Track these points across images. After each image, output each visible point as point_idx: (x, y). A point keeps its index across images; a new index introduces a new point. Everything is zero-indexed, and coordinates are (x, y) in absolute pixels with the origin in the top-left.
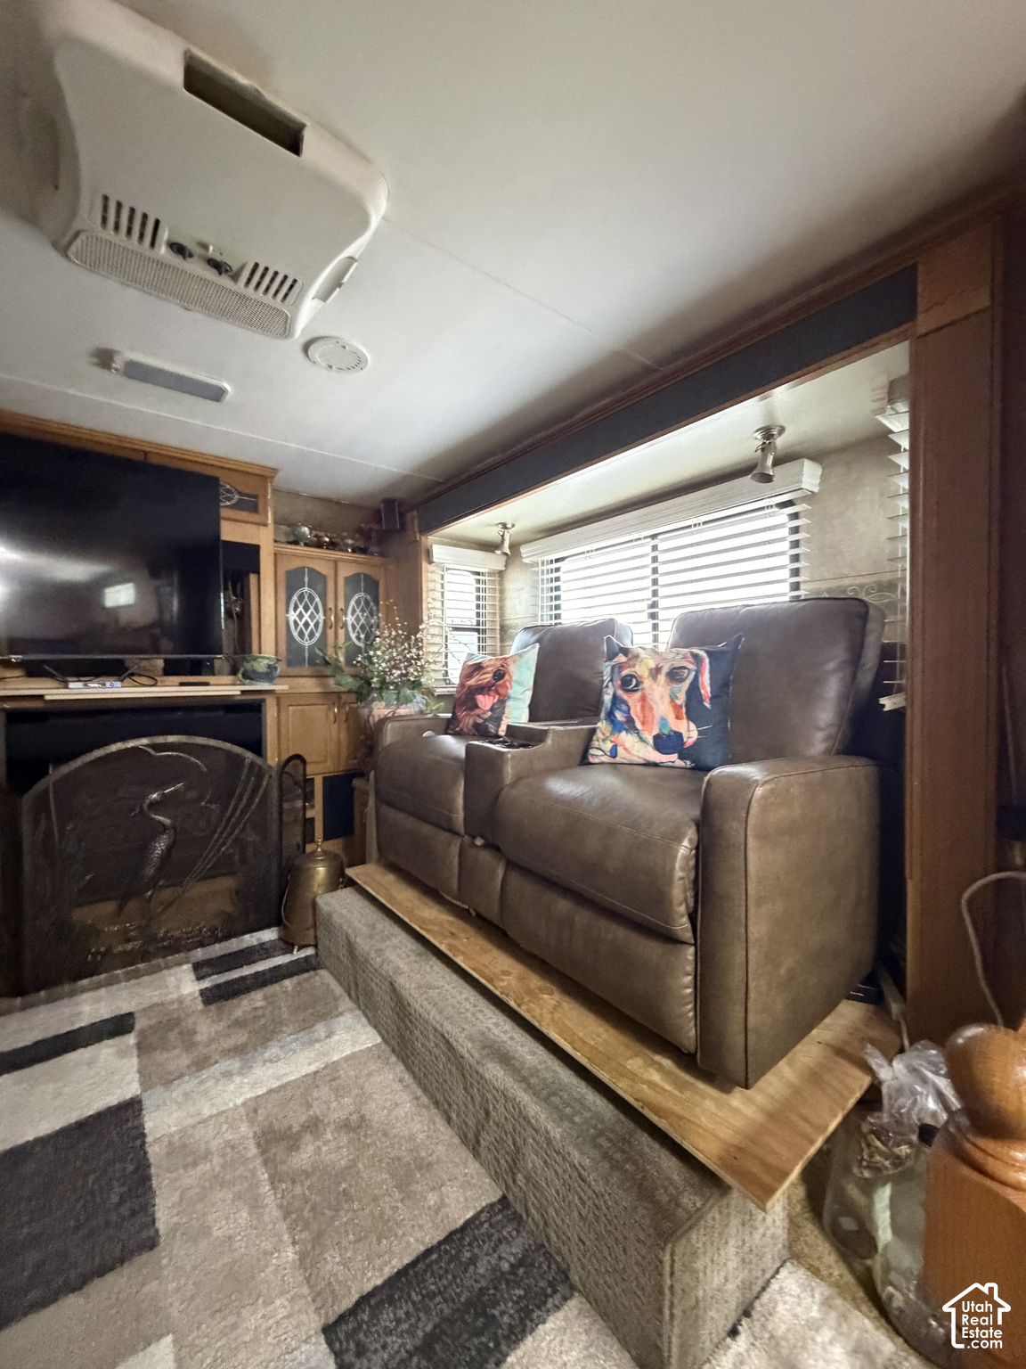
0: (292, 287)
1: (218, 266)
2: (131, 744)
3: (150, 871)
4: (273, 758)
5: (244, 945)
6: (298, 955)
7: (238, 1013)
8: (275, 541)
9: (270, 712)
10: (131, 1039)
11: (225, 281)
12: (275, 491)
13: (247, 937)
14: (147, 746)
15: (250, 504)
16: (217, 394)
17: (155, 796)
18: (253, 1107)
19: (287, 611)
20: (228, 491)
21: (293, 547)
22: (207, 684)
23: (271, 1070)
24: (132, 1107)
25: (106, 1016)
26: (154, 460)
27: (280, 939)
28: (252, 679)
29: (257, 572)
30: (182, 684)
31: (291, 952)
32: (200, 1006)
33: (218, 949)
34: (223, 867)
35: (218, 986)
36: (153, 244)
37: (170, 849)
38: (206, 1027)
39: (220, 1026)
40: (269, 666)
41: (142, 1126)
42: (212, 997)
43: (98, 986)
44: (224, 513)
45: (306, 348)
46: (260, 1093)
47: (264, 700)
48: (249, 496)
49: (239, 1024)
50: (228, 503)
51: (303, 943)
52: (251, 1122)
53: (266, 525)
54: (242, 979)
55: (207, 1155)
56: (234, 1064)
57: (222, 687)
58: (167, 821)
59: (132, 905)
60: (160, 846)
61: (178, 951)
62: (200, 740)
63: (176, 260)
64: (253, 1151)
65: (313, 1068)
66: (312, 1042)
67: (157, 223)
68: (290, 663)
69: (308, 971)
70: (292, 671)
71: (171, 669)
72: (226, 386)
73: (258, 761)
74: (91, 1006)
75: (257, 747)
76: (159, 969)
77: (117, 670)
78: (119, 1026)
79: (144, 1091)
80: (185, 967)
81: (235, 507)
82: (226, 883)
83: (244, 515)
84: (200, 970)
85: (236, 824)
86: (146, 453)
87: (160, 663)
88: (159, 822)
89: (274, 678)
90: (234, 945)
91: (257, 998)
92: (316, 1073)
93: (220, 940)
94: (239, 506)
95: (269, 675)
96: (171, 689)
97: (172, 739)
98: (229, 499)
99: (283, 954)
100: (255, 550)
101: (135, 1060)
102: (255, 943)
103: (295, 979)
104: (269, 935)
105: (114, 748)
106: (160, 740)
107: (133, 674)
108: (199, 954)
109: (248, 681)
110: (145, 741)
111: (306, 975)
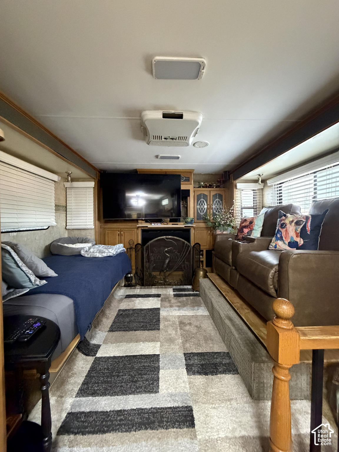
0: (186, 138)
1: (172, 139)
2: (162, 237)
3: (165, 266)
4: (192, 244)
5: (184, 288)
6: (195, 292)
7: (180, 300)
8: (195, 187)
9: (192, 231)
10: (160, 299)
11: (174, 141)
12: (194, 174)
13: (185, 286)
14: (165, 238)
15: (188, 180)
16: (178, 158)
17: (166, 249)
18: (179, 317)
19: (197, 206)
20: (183, 177)
21: (199, 188)
22: (178, 224)
23: (184, 312)
24: (158, 309)
25: (156, 294)
26: (167, 173)
27: (192, 288)
28: (187, 223)
29: (189, 196)
30: (172, 224)
31: (194, 292)
32: (173, 297)
33: (178, 287)
34: (179, 269)
35: (177, 294)
36: (161, 139)
37: (169, 262)
38: (173, 301)
39: (176, 301)
40: (191, 220)
41: (160, 312)
42: (175, 296)
43: (155, 288)
44: (182, 183)
45: (194, 145)
46: (181, 315)
47: (190, 229)
48: (187, 177)
49: (180, 302)
50: (183, 180)
51: (197, 290)
52: (178, 319)
53: (191, 184)
54: (182, 294)
55: (169, 321)
56: (177, 308)
57: (181, 225)
58: (169, 256)
59: (162, 274)
60: (167, 261)
61: (170, 285)
62: (175, 238)
63: (165, 140)
64: (178, 323)
65: (193, 314)
66: (193, 310)
67: (161, 136)
68: (198, 219)
69: (196, 296)
70: (198, 221)
71: (171, 221)
72: (179, 156)
73: (188, 244)
74: (154, 291)
75: (188, 240)
76: (166, 288)
77: (160, 221)
78: (158, 296)
79: (161, 307)
80: (171, 289)
81: (184, 181)
82: (181, 273)
83: (186, 183)
84: (174, 290)
85: (183, 258)
86: (166, 172)
87: (169, 219)
88: (167, 255)
89: (193, 223)
90: (182, 287)
91: (184, 298)
92: (193, 315)
93: (179, 285)
94: (185, 181)
95: (191, 222)
96: (170, 225)
97: (170, 237)
98: (183, 179)
99: (192, 292)
100: (189, 191)
101: (160, 302)
102: (186, 288)
103: (193, 297)
104: (190, 287)
105: (159, 238)
106: (168, 237)
107: (163, 222)
108: (174, 287)
109: (186, 224)
110: (165, 237)
111: (196, 297)
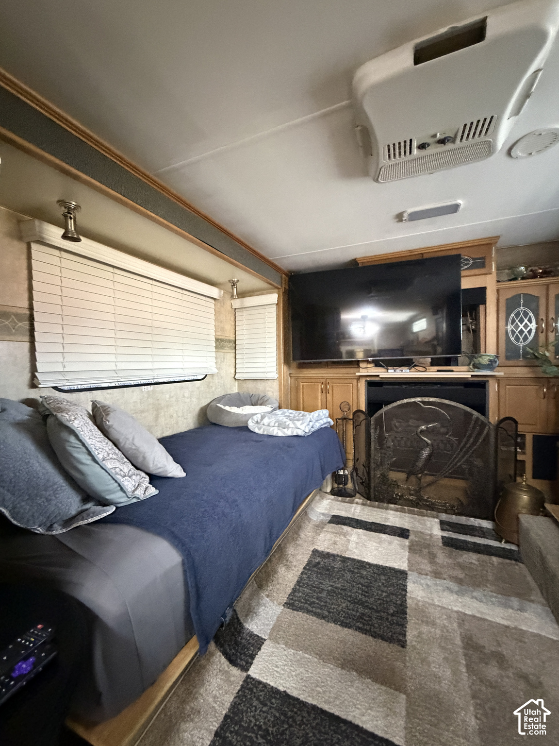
0: (490, 123)
1: (442, 142)
2: (413, 400)
4: (493, 418)
5: (469, 523)
6: (503, 545)
7: (460, 560)
8: (498, 281)
9: (493, 388)
10: (407, 542)
11: (449, 146)
12: (497, 250)
15: (480, 264)
16: (455, 208)
18: (462, 618)
19: (507, 325)
20: (467, 260)
21: (512, 282)
22: (452, 371)
23: (476, 604)
24: (402, 575)
27: (493, 530)
29: (484, 303)
30: (438, 371)
31: (501, 542)
33: (454, 519)
35: (452, 539)
36: (410, 153)
38: (442, 556)
39: (450, 561)
40: (490, 361)
41: (405, 586)
42: (448, 543)
44: (463, 273)
47: (488, 381)
48: (479, 259)
50: (466, 267)
52: (460, 625)
53: (491, 274)
54: (465, 541)
56: (454, 586)
57: (460, 372)
61: (433, 510)
62: (447, 402)
63: (424, 152)
66: (507, 606)
67: (411, 140)
70: (511, 363)
72: (460, 201)
73: (482, 418)
76: (423, 515)
79: (409, 570)
80: (436, 520)
83: (476, 271)
84: (444, 525)
90: (463, 520)
91: (472, 558)
93: (456, 514)
95: (491, 366)
96: (433, 373)
97: (432, 399)
98: (466, 264)
99: (495, 540)
100: (483, 290)
101: (407, 554)
102: (477, 525)
103: (500, 560)
104: (486, 524)
105: (405, 401)
106: (426, 399)
108: (444, 516)
109: (476, 369)
110: (419, 399)
